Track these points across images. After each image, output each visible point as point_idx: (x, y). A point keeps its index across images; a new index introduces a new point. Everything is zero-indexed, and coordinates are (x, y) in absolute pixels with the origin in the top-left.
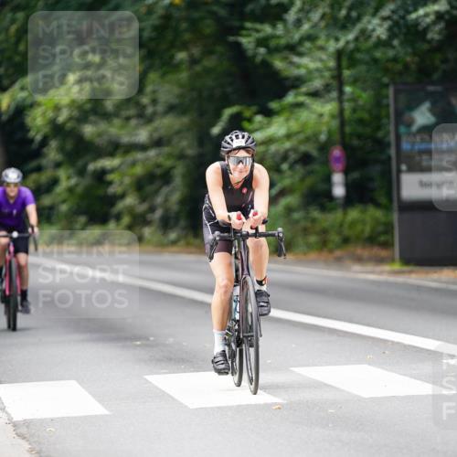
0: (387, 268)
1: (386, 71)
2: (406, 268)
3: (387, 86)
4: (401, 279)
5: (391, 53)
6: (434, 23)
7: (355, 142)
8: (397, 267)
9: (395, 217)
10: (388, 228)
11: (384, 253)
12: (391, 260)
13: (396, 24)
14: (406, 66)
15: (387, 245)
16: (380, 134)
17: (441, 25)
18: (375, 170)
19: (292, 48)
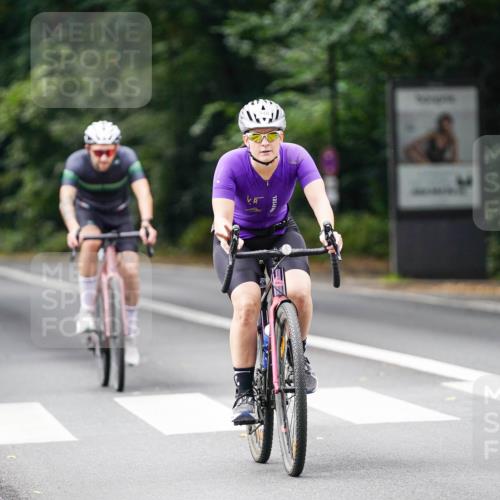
0: (383, 281)
1: (383, 66)
3: (383, 83)
4: (398, 294)
5: (388, 46)
6: (438, 14)
7: (349, 143)
8: (393, 280)
9: (392, 225)
10: (384, 238)
11: (379, 265)
13: (395, 15)
14: (405, 61)
15: (383, 256)
16: (376, 134)
19: (282, 41)
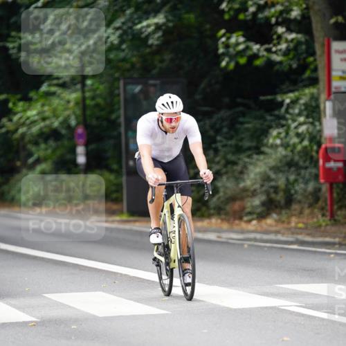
0: (117, 218)
1: (118, 69)
2: (132, 218)
3: (118, 79)
4: (127, 226)
5: (122, 55)
6: (154, 32)
7: (94, 122)
8: (125, 217)
9: (124, 179)
10: (119, 188)
11: (115, 207)
12: (121, 212)
13: (125, 33)
14: (133, 66)
15: (118, 200)
16: (113, 116)
17: (160, 34)
18: (109, 144)
